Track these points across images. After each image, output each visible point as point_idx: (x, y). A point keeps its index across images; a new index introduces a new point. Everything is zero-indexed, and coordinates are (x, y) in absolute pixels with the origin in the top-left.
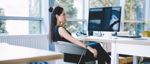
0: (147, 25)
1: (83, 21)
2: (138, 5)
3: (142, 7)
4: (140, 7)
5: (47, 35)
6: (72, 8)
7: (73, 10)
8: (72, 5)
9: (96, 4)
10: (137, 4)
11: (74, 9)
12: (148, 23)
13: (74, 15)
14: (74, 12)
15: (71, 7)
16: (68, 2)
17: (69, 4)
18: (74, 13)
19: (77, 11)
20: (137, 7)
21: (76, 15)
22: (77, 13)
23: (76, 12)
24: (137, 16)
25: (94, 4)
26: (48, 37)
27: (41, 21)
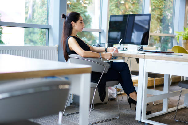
0: (177, 38)
1: (100, 32)
2: (165, 15)
3: (169, 17)
4: (167, 17)
5: (56, 47)
6: (85, 16)
7: (87, 19)
8: (85, 12)
9: (114, 11)
10: (163, 14)
11: (87, 17)
12: (178, 37)
13: (88, 24)
14: (88, 20)
15: (84, 14)
16: (80, 7)
17: (81, 10)
18: (88, 22)
19: (91, 19)
20: (163, 17)
21: (90, 25)
22: (91, 21)
23: (89, 20)
24: (163, 28)
25: (112, 11)
26: (57, 50)
27: (48, 29)
